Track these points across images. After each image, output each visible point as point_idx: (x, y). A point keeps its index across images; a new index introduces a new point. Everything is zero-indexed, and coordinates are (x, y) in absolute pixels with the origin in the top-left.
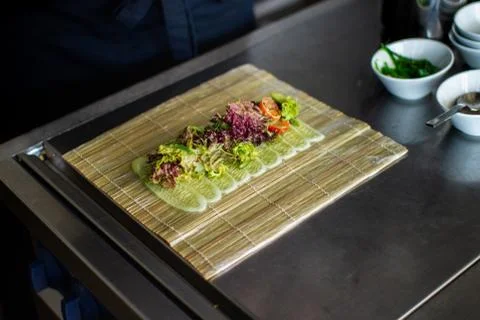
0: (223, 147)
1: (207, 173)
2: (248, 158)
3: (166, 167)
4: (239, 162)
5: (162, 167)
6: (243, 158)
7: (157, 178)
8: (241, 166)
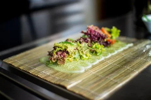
0: (88, 45)
1: (81, 57)
2: (100, 51)
3: (59, 53)
4: (96, 53)
5: (57, 53)
6: (98, 51)
7: (54, 59)
8: (98, 54)
